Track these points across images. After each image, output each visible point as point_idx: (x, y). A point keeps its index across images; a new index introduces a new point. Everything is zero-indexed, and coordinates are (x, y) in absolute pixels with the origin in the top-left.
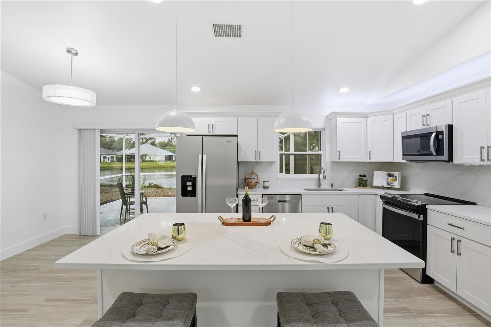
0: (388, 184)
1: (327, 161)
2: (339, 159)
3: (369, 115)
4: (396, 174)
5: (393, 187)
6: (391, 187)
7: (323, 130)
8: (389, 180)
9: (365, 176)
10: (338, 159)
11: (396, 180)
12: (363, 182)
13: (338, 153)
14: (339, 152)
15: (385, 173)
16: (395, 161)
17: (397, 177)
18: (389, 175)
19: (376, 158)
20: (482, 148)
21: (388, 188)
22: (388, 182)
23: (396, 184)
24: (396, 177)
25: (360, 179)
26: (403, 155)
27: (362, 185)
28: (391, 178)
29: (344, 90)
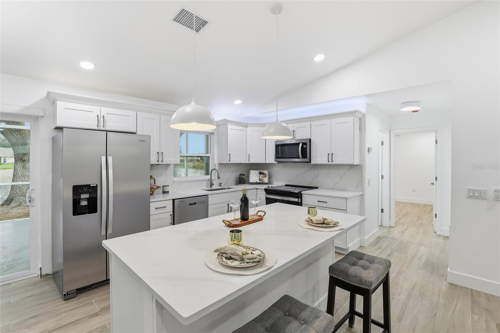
0: (260, 180)
1: (215, 163)
2: (230, 161)
3: (249, 125)
4: (266, 172)
5: (264, 182)
6: (262, 182)
7: (210, 134)
8: (260, 177)
9: (243, 175)
10: (228, 161)
11: (266, 177)
12: (242, 180)
13: (228, 156)
14: (229, 154)
15: (257, 172)
16: (267, 162)
17: (267, 174)
18: (260, 173)
19: (253, 160)
20: (329, 154)
21: (259, 183)
22: (259, 179)
23: (266, 180)
24: (265, 174)
25: (240, 178)
26: (276, 157)
27: (242, 182)
28: (262, 175)
29: (238, 102)
